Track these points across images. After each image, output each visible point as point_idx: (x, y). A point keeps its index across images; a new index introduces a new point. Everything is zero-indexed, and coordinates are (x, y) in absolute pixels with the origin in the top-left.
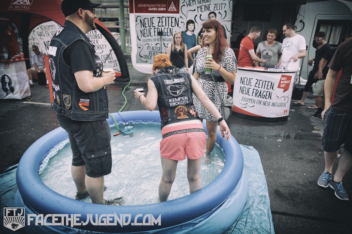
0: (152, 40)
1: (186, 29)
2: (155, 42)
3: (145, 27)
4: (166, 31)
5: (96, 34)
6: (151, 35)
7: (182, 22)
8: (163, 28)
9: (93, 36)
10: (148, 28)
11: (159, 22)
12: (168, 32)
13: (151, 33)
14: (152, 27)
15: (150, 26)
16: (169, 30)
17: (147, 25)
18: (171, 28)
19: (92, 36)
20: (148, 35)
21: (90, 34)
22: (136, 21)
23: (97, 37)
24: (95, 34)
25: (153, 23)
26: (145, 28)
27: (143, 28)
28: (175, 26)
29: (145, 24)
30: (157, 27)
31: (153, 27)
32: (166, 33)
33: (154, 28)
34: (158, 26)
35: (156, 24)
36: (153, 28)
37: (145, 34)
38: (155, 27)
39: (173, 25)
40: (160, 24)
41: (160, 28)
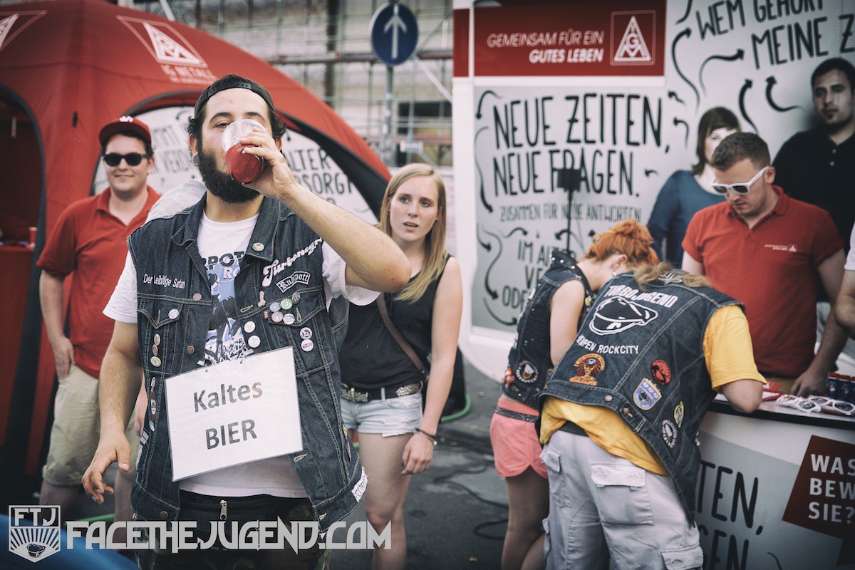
0: (542, 213)
1: (696, 161)
2: (553, 221)
3: (515, 146)
4: (601, 167)
5: (326, 170)
6: (538, 187)
7: (676, 122)
8: (590, 149)
9: (316, 178)
10: (527, 149)
11: (573, 121)
12: (610, 175)
13: (535, 177)
14: (540, 146)
15: (533, 140)
16: (615, 159)
17: (520, 137)
18: (627, 150)
19: (310, 181)
20: (524, 187)
21: (303, 172)
22: (479, 116)
23: (333, 185)
24: (320, 172)
25: (546, 127)
26: (512, 150)
27: (504, 150)
28: (645, 141)
29: (514, 129)
30: (562, 145)
31: (546, 143)
32: (601, 175)
33: (552, 152)
34: (569, 141)
35: (557, 132)
36: (545, 150)
37: (511, 177)
38: (553, 143)
39: (636, 134)
40: (578, 132)
41: (576, 149)
